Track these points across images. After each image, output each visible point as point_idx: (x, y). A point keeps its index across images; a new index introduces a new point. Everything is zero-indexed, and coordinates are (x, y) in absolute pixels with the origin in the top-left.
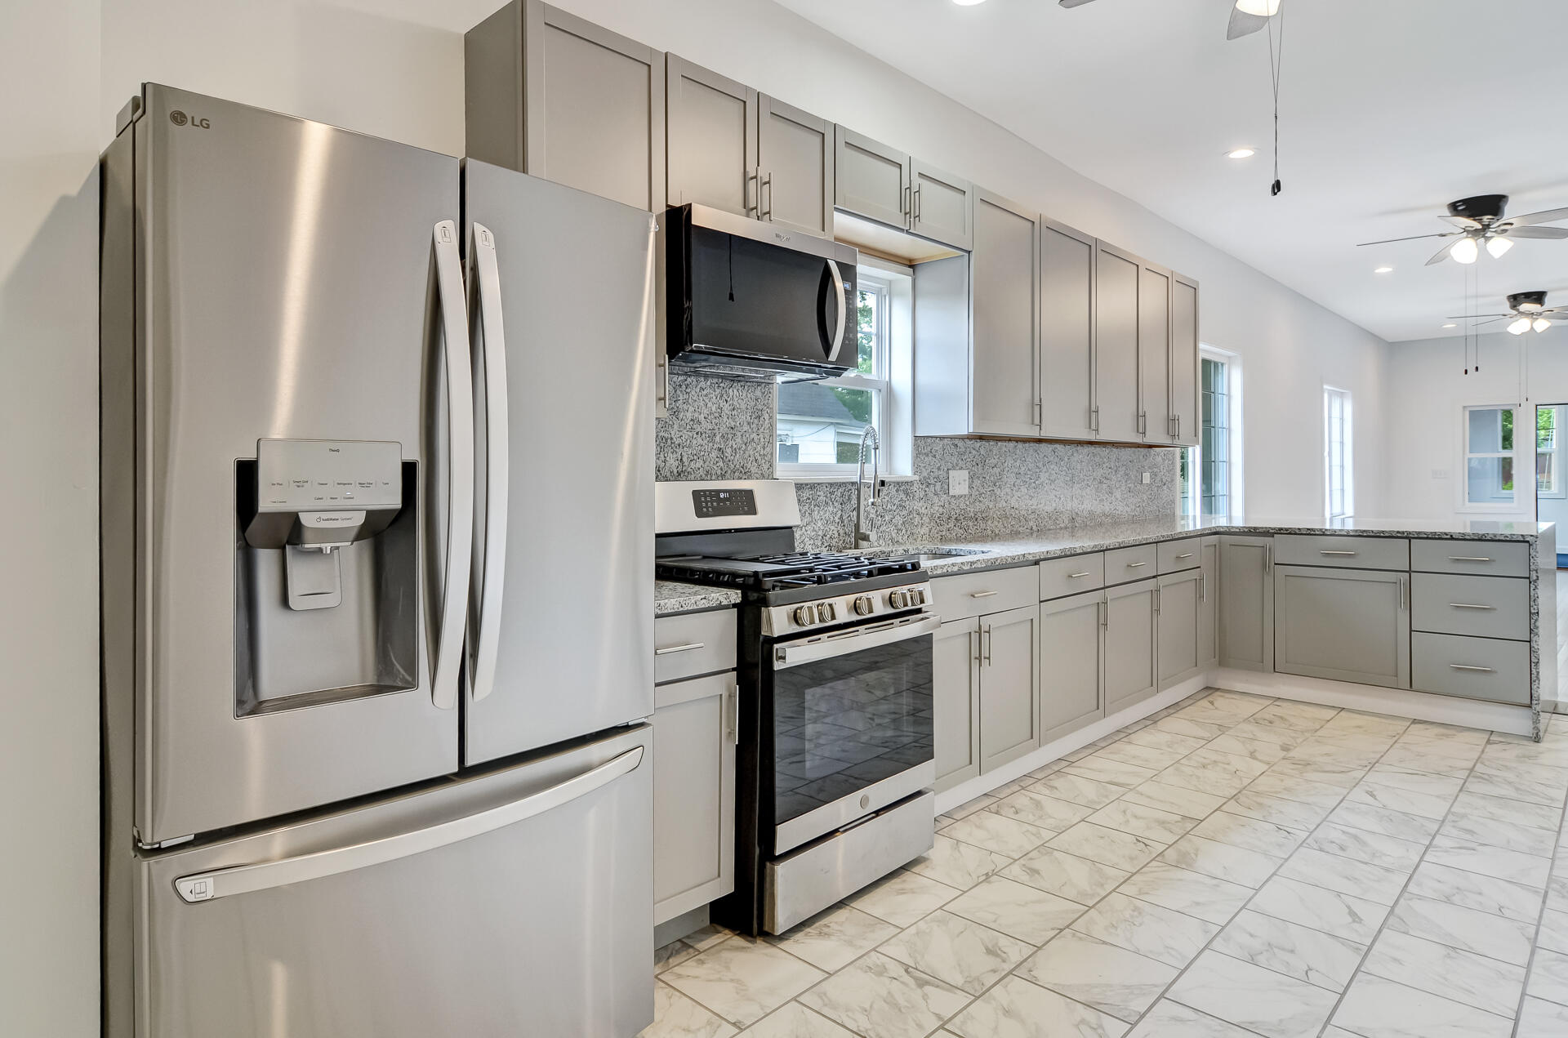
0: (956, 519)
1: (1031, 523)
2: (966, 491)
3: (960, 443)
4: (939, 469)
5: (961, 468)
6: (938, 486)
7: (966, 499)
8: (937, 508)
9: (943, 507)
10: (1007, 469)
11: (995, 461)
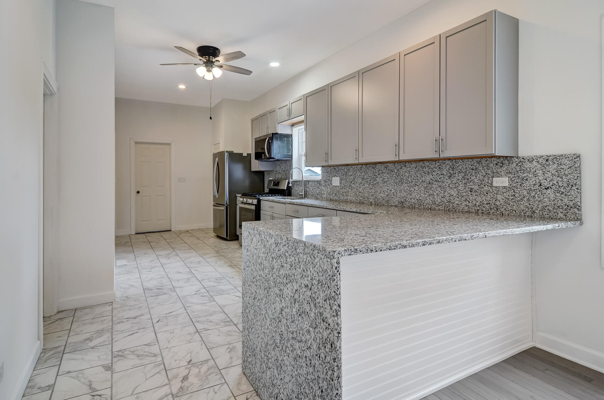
0: (335, 194)
1: (371, 200)
2: (339, 184)
3: (336, 168)
4: (329, 177)
5: (337, 176)
6: (329, 183)
7: (339, 187)
8: (329, 189)
9: (331, 189)
10: (357, 176)
11: (351, 174)
